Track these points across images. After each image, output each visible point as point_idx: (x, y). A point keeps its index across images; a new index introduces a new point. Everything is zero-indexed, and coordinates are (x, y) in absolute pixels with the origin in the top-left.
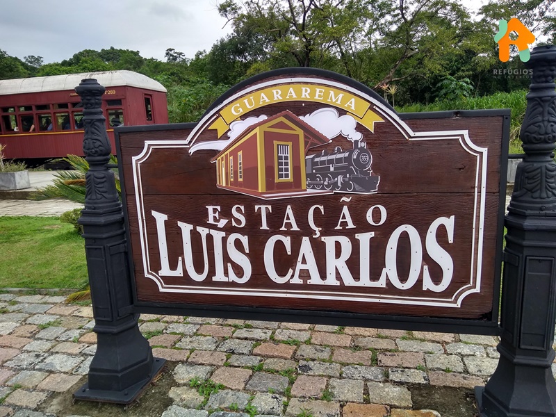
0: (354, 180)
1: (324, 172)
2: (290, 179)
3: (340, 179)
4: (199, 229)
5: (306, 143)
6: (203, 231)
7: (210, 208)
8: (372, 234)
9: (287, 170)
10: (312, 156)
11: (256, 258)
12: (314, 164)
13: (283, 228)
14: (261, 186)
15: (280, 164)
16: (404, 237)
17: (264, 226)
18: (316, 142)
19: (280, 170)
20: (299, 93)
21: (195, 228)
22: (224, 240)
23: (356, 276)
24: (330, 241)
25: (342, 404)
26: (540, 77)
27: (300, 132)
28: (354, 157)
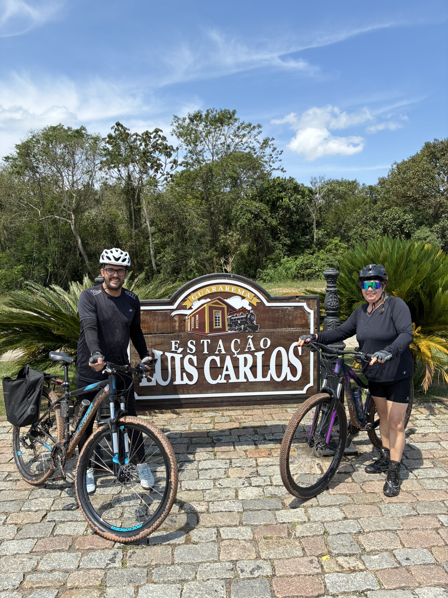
0: (249, 327)
1: (236, 324)
2: (221, 327)
3: (242, 326)
5: (228, 311)
6: (169, 355)
9: (219, 323)
10: (230, 317)
11: (200, 369)
12: (231, 320)
14: (207, 330)
15: (216, 320)
16: (279, 354)
18: (231, 309)
19: (216, 323)
20: (224, 288)
25: (246, 451)
26: (330, 282)
27: (225, 306)
28: (249, 317)
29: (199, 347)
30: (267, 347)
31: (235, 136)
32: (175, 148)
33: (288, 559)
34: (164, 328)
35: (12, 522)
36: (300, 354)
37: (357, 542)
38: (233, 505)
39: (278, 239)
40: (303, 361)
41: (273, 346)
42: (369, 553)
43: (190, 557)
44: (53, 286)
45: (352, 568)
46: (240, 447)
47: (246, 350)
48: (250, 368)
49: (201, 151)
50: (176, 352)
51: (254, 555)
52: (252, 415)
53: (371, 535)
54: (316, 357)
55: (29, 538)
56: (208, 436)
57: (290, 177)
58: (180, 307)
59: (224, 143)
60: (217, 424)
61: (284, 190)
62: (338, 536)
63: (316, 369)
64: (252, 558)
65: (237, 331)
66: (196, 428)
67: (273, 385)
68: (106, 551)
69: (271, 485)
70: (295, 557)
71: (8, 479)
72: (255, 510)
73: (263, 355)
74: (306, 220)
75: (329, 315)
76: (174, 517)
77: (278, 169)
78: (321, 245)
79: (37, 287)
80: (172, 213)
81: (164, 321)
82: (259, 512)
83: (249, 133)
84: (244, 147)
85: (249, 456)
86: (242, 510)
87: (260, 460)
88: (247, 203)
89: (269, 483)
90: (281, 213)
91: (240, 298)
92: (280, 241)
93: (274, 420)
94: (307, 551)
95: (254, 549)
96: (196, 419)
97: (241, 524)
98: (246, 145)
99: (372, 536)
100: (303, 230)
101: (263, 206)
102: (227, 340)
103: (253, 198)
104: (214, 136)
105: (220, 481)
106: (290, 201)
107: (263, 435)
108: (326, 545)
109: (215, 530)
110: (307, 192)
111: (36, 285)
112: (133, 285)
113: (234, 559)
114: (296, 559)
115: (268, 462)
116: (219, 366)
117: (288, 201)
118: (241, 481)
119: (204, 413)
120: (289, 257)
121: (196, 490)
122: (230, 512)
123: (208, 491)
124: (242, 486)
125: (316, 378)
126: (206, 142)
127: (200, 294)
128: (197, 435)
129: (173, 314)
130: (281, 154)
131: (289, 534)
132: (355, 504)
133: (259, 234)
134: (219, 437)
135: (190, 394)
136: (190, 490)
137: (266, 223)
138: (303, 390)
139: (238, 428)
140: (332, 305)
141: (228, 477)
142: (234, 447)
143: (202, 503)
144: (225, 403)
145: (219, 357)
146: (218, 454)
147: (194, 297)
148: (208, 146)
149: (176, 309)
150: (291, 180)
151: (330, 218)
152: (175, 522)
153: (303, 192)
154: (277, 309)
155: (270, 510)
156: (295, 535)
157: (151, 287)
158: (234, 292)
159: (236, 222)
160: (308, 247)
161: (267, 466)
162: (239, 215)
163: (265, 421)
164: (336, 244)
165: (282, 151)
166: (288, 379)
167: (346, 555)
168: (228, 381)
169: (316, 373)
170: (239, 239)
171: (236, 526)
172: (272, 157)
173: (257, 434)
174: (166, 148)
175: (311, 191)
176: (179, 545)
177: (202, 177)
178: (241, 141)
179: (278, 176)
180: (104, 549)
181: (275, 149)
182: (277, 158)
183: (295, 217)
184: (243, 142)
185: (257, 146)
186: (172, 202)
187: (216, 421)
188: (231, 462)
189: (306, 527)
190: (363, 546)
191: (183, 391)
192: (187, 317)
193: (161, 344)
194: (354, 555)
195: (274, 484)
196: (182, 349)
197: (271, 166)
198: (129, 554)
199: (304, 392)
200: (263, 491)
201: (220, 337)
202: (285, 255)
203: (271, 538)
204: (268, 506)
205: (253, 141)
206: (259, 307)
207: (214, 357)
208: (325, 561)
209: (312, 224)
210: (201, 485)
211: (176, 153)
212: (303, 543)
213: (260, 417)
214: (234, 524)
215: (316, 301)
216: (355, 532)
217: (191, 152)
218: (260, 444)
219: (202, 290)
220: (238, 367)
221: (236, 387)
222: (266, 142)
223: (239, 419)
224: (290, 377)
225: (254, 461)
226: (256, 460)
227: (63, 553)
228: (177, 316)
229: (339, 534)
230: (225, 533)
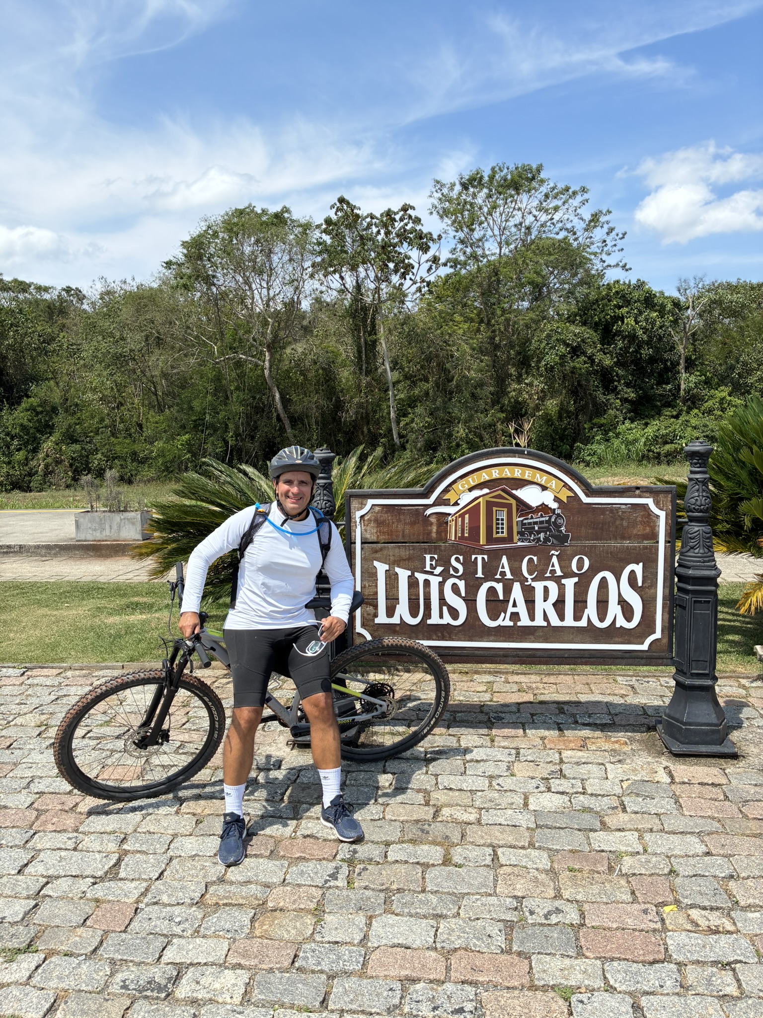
0: (552, 536)
1: (531, 530)
2: (505, 535)
3: (542, 536)
4: (417, 575)
5: (517, 510)
6: (421, 577)
7: (428, 557)
8: (576, 579)
9: (502, 528)
10: (521, 519)
11: (471, 602)
12: (523, 524)
13: (498, 576)
14: (482, 541)
15: (498, 524)
16: (604, 583)
17: (480, 574)
18: (523, 507)
19: (498, 528)
20: (513, 472)
21: (413, 574)
22: (441, 585)
23: (562, 617)
24: (539, 586)
25: (543, 738)
26: (696, 464)
27: (513, 502)
28: (553, 520)
29: (469, 567)
30: (583, 571)
31: (540, 210)
32: (435, 236)
33: (607, 903)
34: (414, 535)
35: (188, 811)
36: (640, 584)
37: (726, 891)
38: (520, 817)
39: (614, 390)
40: (644, 597)
41: (594, 570)
42: (745, 909)
43: (450, 884)
44: (244, 467)
45: (714, 928)
46: (534, 731)
47: (548, 575)
48: (554, 605)
49: (480, 240)
50: (432, 573)
51: (552, 893)
52: (556, 684)
53: (750, 883)
54: (667, 591)
55: (214, 835)
56: (482, 712)
57: (639, 280)
58: (439, 502)
59: (521, 224)
60: (495, 694)
61: (628, 302)
62: (694, 879)
63: (667, 610)
64: (547, 895)
65: (533, 543)
66: (462, 698)
67: (591, 633)
68: (324, 862)
69: (584, 793)
70: (618, 902)
71: (181, 751)
72: (555, 828)
73: (575, 583)
74: (666, 356)
75: (692, 519)
76: (426, 827)
77: (617, 265)
78: (693, 401)
79: (221, 468)
80: (429, 347)
81: (413, 524)
82: (562, 831)
83: (564, 203)
84: (557, 230)
85: (548, 746)
86: (534, 826)
87: (566, 754)
88: (558, 327)
89: (581, 790)
90: (620, 344)
91: (539, 488)
92: (618, 393)
93: (593, 693)
94: (638, 895)
95: (552, 884)
96: (462, 684)
97: (532, 845)
98: (560, 225)
99: (752, 884)
100: (660, 374)
101: (588, 333)
102: (515, 556)
103: (571, 319)
104: (504, 212)
105: (500, 781)
106: (637, 322)
107: (574, 715)
108: (672, 890)
109: (489, 850)
110: (669, 306)
111: (218, 464)
112: (366, 467)
113: (520, 894)
114: (620, 905)
115: (579, 758)
116: (501, 598)
117: (633, 323)
118: (534, 783)
119: (476, 676)
120: (632, 422)
121: (460, 790)
122: (515, 826)
123: (479, 794)
124: (536, 791)
125: (667, 625)
126: (489, 224)
127: (472, 481)
128: (464, 709)
129: (429, 512)
130: (623, 238)
131: (611, 869)
132: (727, 834)
133: (579, 382)
134: (500, 714)
135: (453, 640)
136: (451, 789)
137: (593, 361)
138: (642, 643)
139: (531, 703)
140: (698, 503)
141: (512, 775)
142: (524, 730)
143: (470, 810)
144: (510, 659)
145: (501, 584)
146: (497, 739)
147: (463, 486)
148: (492, 230)
149: (434, 505)
150: (641, 285)
151: (712, 353)
152: (428, 833)
153: (663, 306)
154: (602, 508)
155: (579, 830)
156: (620, 870)
157: (393, 470)
158: (530, 479)
159: (539, 361)
160: (669, 405)
161: (578, 764)
162: (544, 349)
163: (577, 693)
164: (722, 399)
165: (624, 234)
166: (618, 625)
167: (704, 908)
168: (515, 624)
169: (667, 616)
170: (542, 391)
171: (523, 848)
172: (606, 245)
173: (563, 713)
174: (421, 238)
175: (676, 304)
176: (433, 865)
177: (480, 285)
178: (552, 219)
179: (617, 279)
180: (320, 860)
181: (611, 230)
182: (615, 245)
183: (646, 352)
184: (554, 221)
185: (579, 226)
186: (429, 329)
187: (495, 688)
188: (518, 754)
189: (639, 860)
190: (734, 897)
191: (443, 635)
192: (450, 518)
193: (409, 559)
194: (718, 909)
195: (589, 792)
196: (442, 568)
197: (604, 262)
198: (357, 870)
199: (645, 647)
200: (570, 801)
201: (505, 551)
202: (625, 419)
203: (580, 871)
204: (578, 824)
205: (571, 218)
206: (571, 505)
207: (494, 584)
208: (668, 914)
209: (678, 364)
210: (469, 783)
211: (438, 245)
212: (633, 883)
213: (569, 687)
214: (520, 845)
215: (670, 496)
216: (723, 875)
217: (462, 242)
218: (567, 729)
219: (475, 475)
220: (534, 601)
221: (529, 634)
222: (595, 219)
223: (533, 689)
224: (621, 622)
225: (557, 755)
226: (560, 754)
227: (262, 860)
228: (434, 516)
229: (694, 876)
230: (505, 856)
